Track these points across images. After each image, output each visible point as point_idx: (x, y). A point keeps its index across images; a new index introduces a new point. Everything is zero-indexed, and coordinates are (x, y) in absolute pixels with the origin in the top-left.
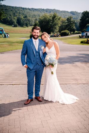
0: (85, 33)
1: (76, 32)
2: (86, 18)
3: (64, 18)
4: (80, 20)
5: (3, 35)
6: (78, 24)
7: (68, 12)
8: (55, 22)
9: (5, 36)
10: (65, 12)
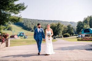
0: (81, 35)
1: (74, 35)
2: (80, 26)
3: (65, 26)
4: (77, 27)
5: (24, 37)
6: (76, 30)
7: (68, 22)
8: (59, 28)
9: (25, 37)
10: (66, 22)
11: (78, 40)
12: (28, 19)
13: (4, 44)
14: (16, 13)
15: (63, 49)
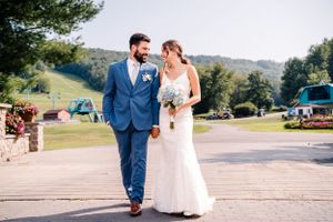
0: (297, 109)
1: (274, 107)
2: (296, 75)
3: (242, 75)
4: (283, 78)
5: (92, 116)
6: (278, 91)
7: (250, 62)
8: (220, 83)
9: (96, 117)
10: (243, 61)
11: (287, 127)
12: (107, 52)
13: (24, 141)
14: (63, 32)
15: (231, 159)
